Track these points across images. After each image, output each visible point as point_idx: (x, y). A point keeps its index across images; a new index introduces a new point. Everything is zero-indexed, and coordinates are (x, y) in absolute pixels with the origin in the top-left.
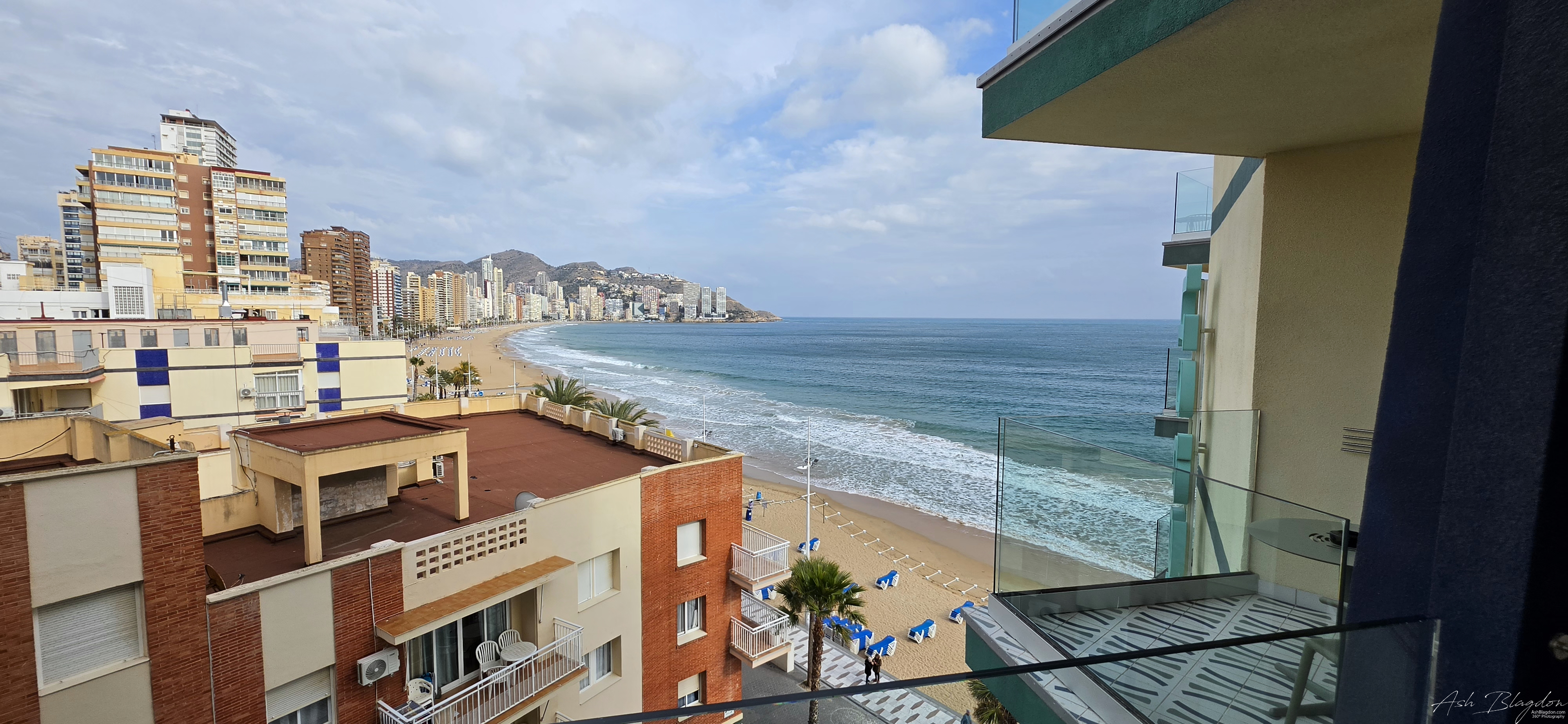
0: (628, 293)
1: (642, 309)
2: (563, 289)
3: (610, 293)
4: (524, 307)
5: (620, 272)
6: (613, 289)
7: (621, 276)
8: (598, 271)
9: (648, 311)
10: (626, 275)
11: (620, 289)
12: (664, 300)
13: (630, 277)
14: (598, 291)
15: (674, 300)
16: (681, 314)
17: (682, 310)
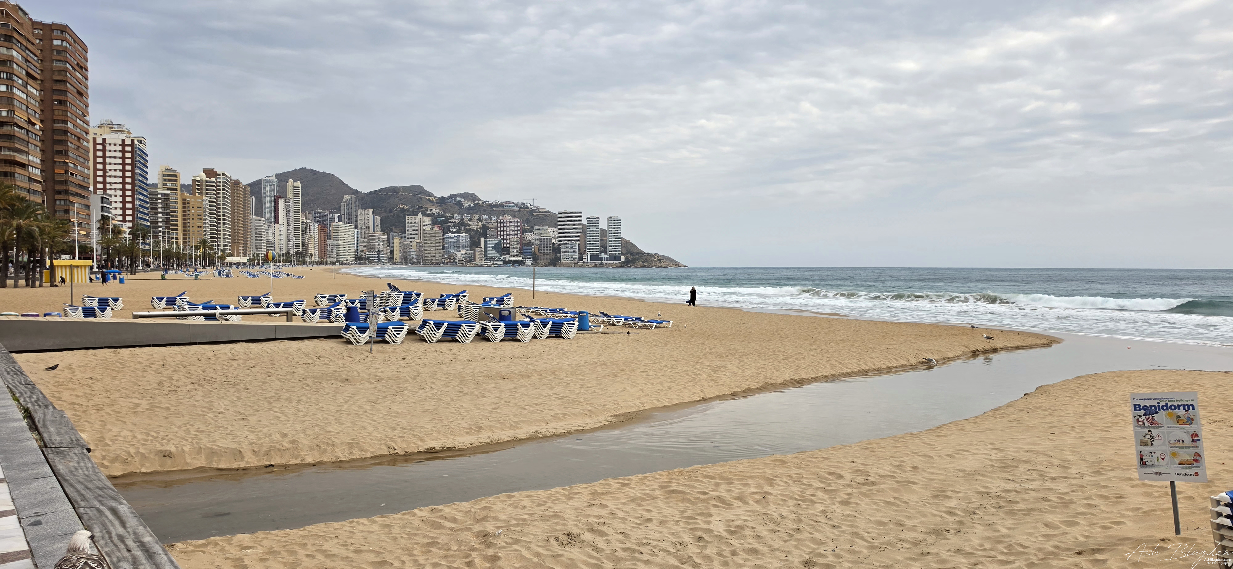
0: (475, 225)
1: (497, 247)
3: (449, 226)
4: (330, 242)
6: (453, 221)
8: (428, 198)
9: (507, 251)
11: (462, 220)
14: (433, 223)
15: (545, 235)
16: (556, 255)
17: (557, 250)
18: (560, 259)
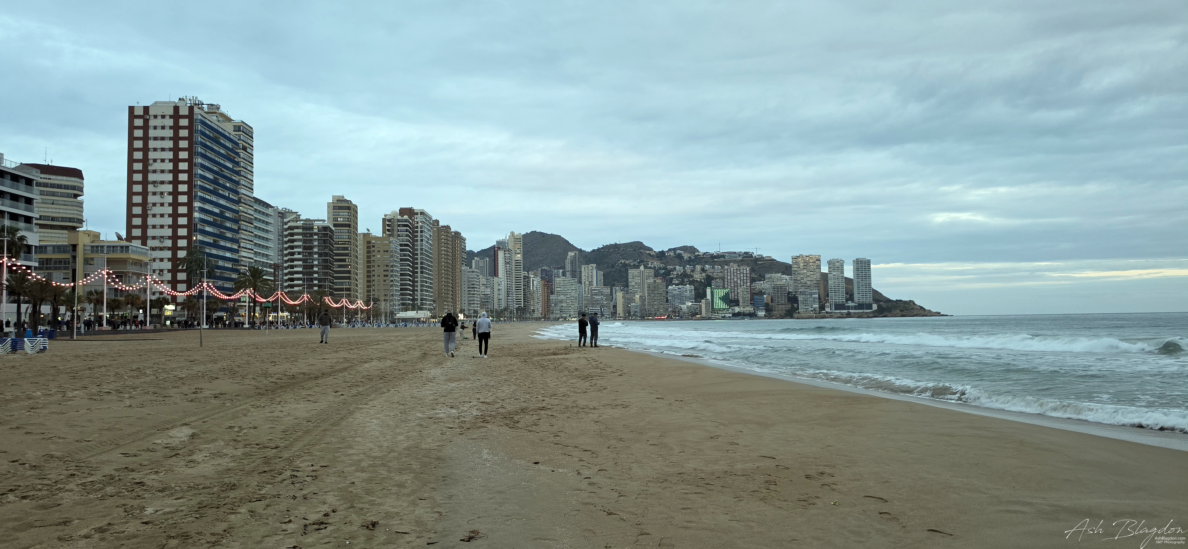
0: (698, 276)
1: (725, 299)
2: (604, 275)
3: (672, 278)
4: (552, 297)
5: (678, 252)
6: (675, 273)
7: (680, 256)
8: (648, 252)
9: (736, 303)
10: (686, 256)
11: (685, 272)
12: (760, 285)
13: (693, 257)
14: (656, 275)
15: (779, 283)
16: (793, 306)
17: (793, 299)
18: (798, 308)
